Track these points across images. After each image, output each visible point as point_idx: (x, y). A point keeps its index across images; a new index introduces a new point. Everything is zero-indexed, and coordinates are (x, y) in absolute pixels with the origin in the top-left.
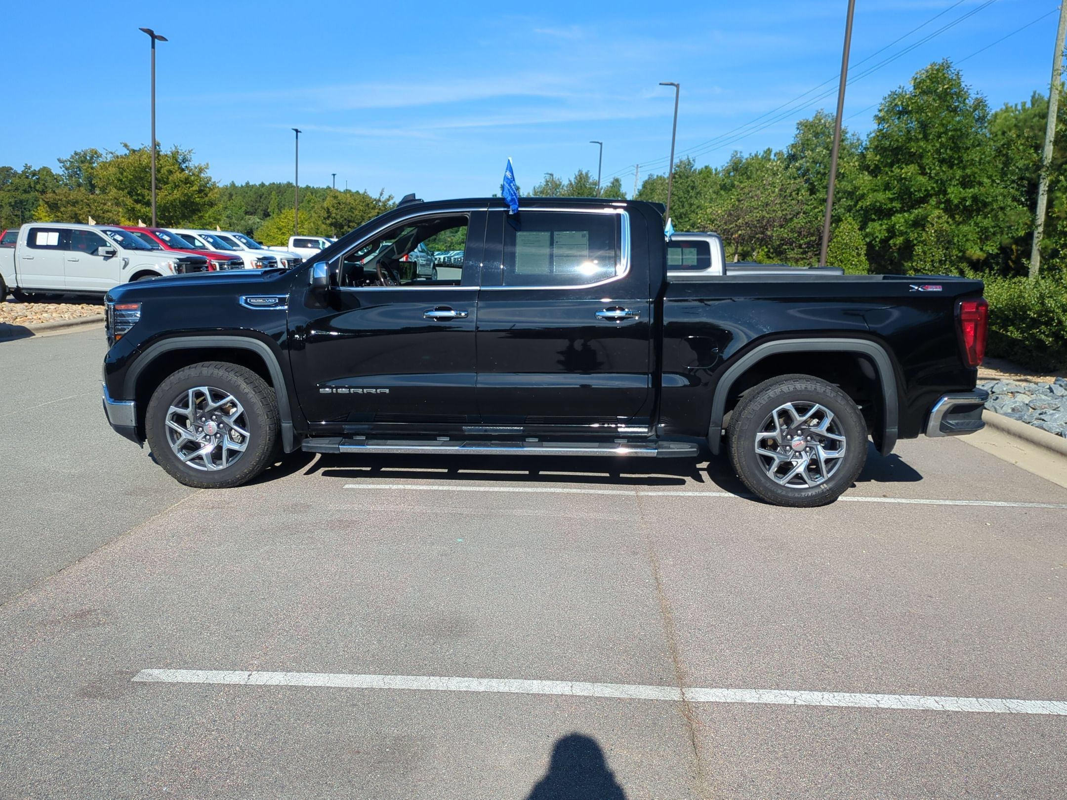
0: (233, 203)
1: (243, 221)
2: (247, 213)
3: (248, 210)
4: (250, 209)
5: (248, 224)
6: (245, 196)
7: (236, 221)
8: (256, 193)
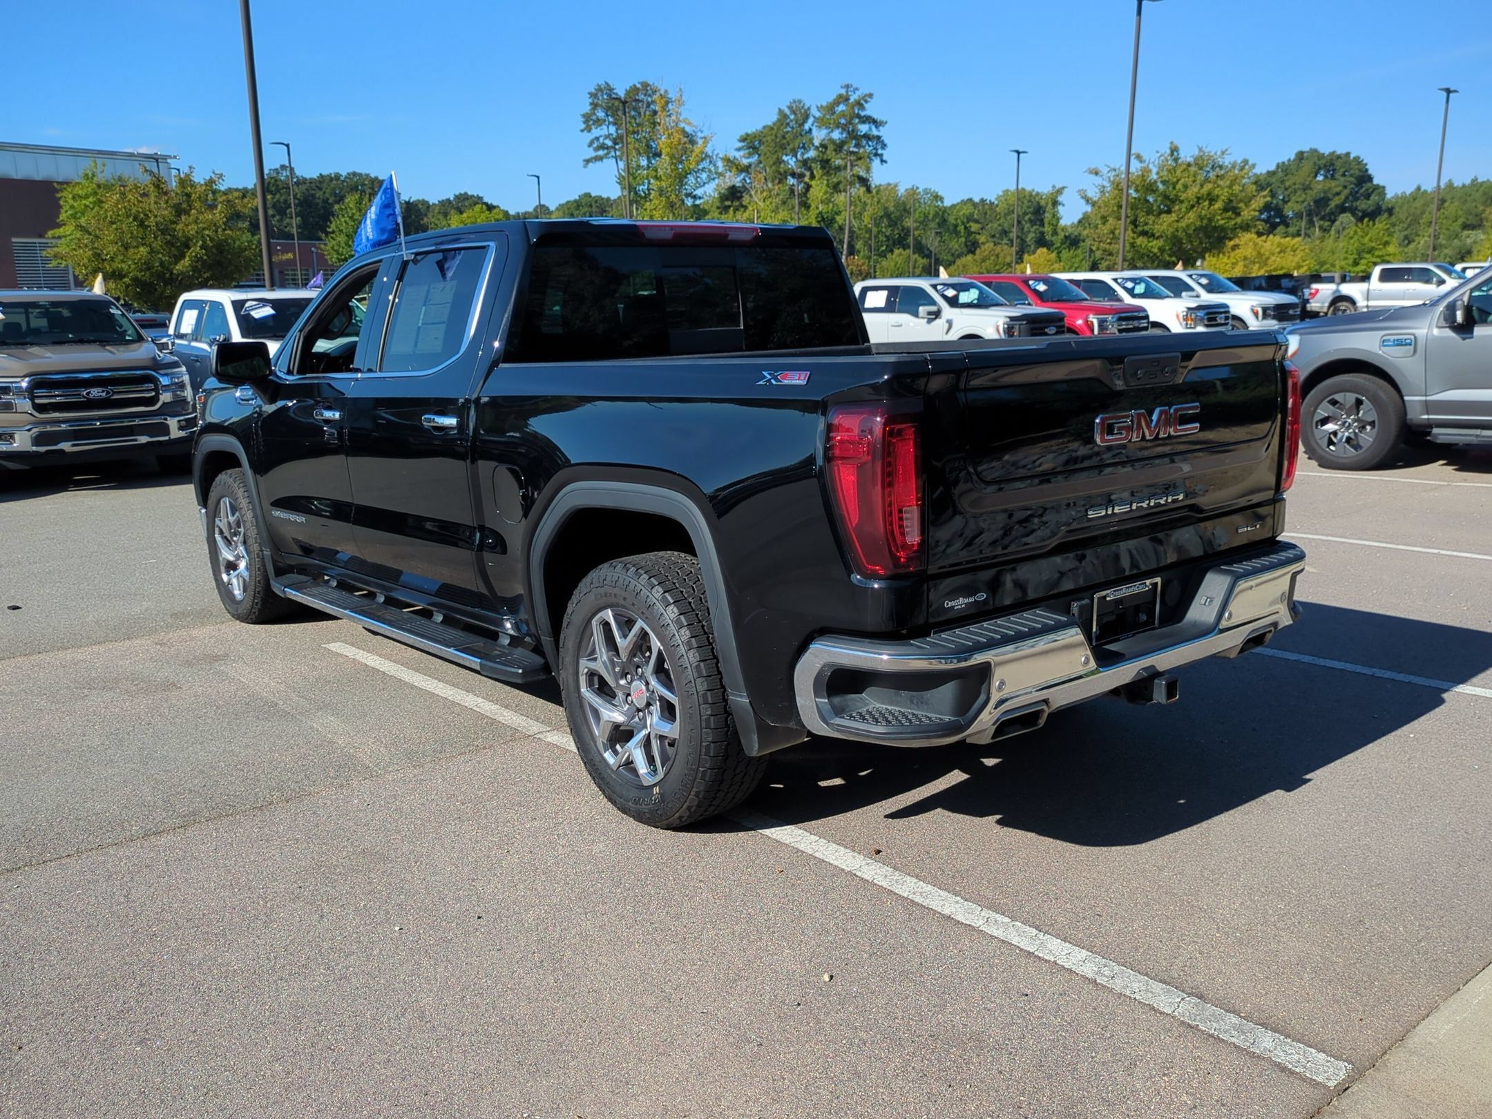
0: (1444, 214)
1: (1456, 241)
2: (1465, 227)
3: (1469, 223)
4: (1472, 220)
5: (1464, 245)
6: (1466, 200)
7: (1444, 242)
8: (1485, 193)
